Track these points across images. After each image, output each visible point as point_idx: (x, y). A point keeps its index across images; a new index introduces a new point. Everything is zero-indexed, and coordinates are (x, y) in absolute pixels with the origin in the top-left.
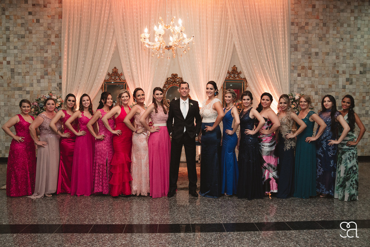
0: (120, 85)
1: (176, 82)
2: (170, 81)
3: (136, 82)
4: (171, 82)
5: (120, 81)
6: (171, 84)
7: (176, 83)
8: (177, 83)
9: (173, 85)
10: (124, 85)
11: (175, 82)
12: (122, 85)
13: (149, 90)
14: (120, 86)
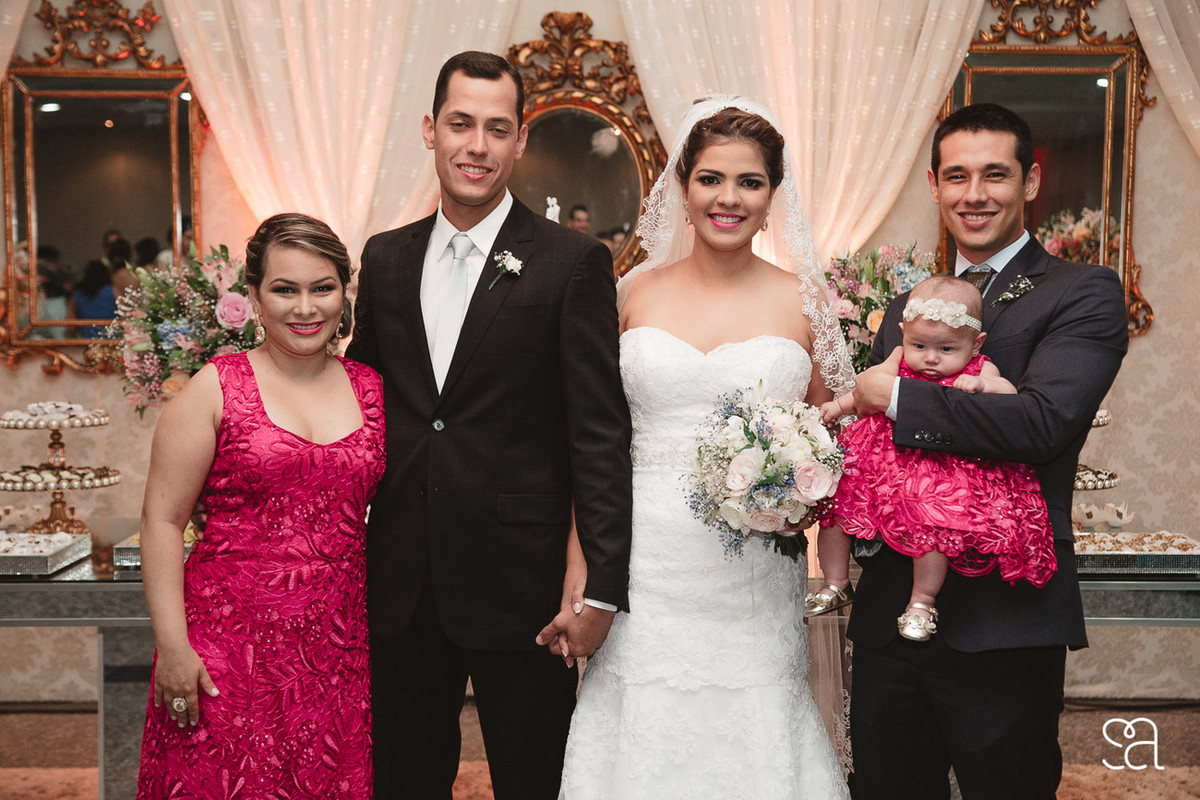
0: (137, 100)
1: (582, 78)
2: (532, 74)
3: (265, 77)
4: (542, 79)
5: (143, 74)
6: (542, 92)
7: (579, 87)
8: (590, 84)
9: (557, 102)
10: (167, 102)
11: (571, 76)
12: (159, 100)
13: (368, 139)
14: (143, 106)
